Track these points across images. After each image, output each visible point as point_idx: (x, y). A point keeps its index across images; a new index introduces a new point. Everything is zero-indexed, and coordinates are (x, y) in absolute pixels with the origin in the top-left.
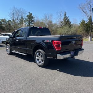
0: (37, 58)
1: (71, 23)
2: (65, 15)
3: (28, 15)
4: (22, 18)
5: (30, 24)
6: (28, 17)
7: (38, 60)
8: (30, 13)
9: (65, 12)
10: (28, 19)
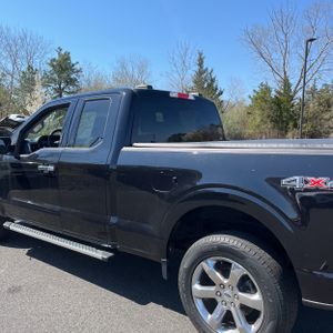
0: (197, 287)
1: (221, 93)
2: (201, 64)
3: (54, 60)
4: (30, 67)
5: (61, 96)
6: (53, 66)
7: (211, 305)
8: (63, 52)
9: (200, 54)
10: (55, 76)
